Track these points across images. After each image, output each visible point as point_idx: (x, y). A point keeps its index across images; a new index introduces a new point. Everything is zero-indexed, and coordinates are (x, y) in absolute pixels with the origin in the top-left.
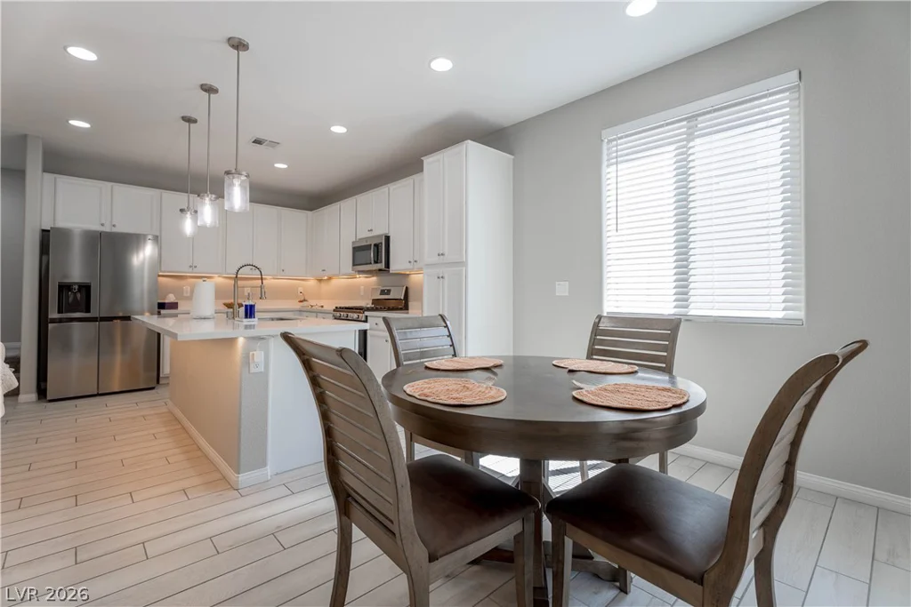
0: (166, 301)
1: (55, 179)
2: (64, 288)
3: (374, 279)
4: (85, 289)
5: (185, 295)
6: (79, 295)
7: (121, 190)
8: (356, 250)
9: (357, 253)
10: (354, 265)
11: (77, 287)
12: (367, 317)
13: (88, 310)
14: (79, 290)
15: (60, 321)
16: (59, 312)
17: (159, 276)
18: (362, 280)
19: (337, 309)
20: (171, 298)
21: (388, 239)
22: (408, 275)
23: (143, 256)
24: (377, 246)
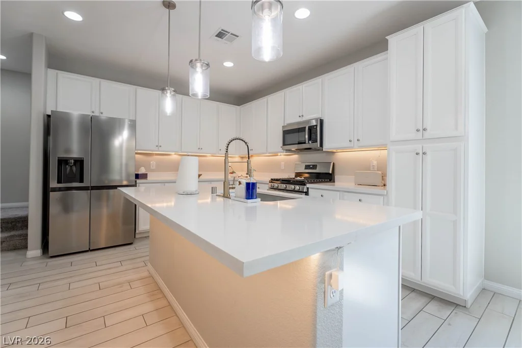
0: (139, 173)
1: (57, 73)
2: (62, 162)
3: (295, 157)
4: (80, 162)
5: (152, 168)
6: (74, 168)
7: (107, 84)
8: (286, 133)
9: (287, 136)
10: (284, 144)
11: (73, 162)
12: (308, 188)
13: (82, 181)
14: (75, 164)
15: (60, 189)
16: (59, 182)
17: (136, 153)
18: (283, 157)
19: (273, 180)
20: (142, 171)
21: (322, 122)
22: (333, 153)
23: (121, 140)
24: (311, 128)
